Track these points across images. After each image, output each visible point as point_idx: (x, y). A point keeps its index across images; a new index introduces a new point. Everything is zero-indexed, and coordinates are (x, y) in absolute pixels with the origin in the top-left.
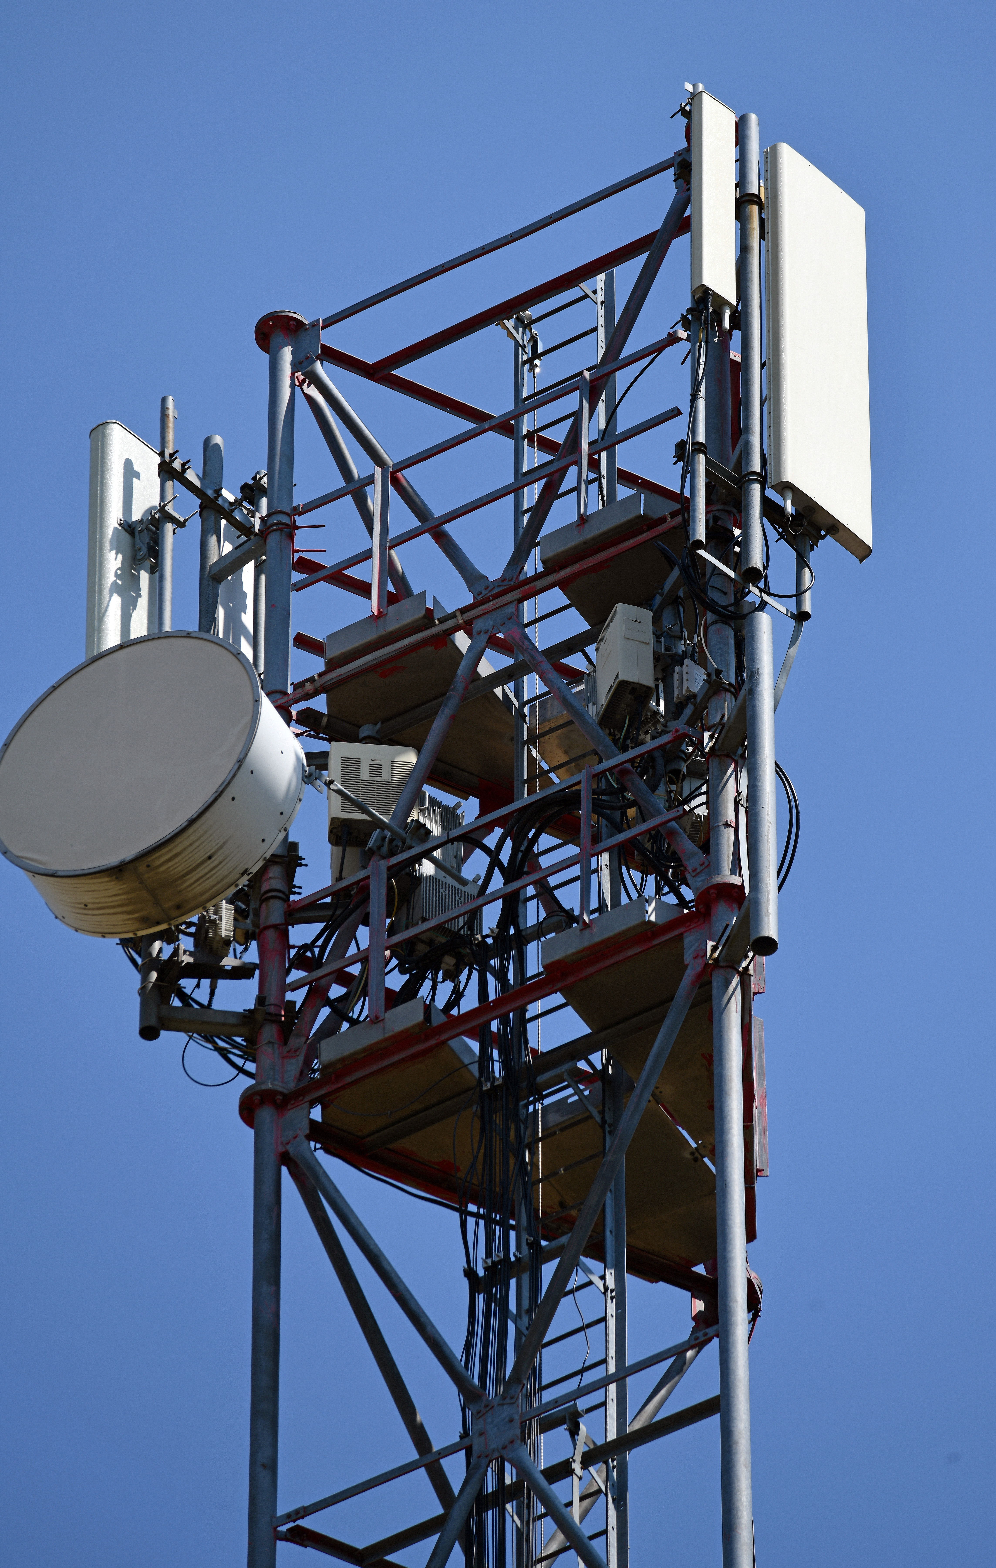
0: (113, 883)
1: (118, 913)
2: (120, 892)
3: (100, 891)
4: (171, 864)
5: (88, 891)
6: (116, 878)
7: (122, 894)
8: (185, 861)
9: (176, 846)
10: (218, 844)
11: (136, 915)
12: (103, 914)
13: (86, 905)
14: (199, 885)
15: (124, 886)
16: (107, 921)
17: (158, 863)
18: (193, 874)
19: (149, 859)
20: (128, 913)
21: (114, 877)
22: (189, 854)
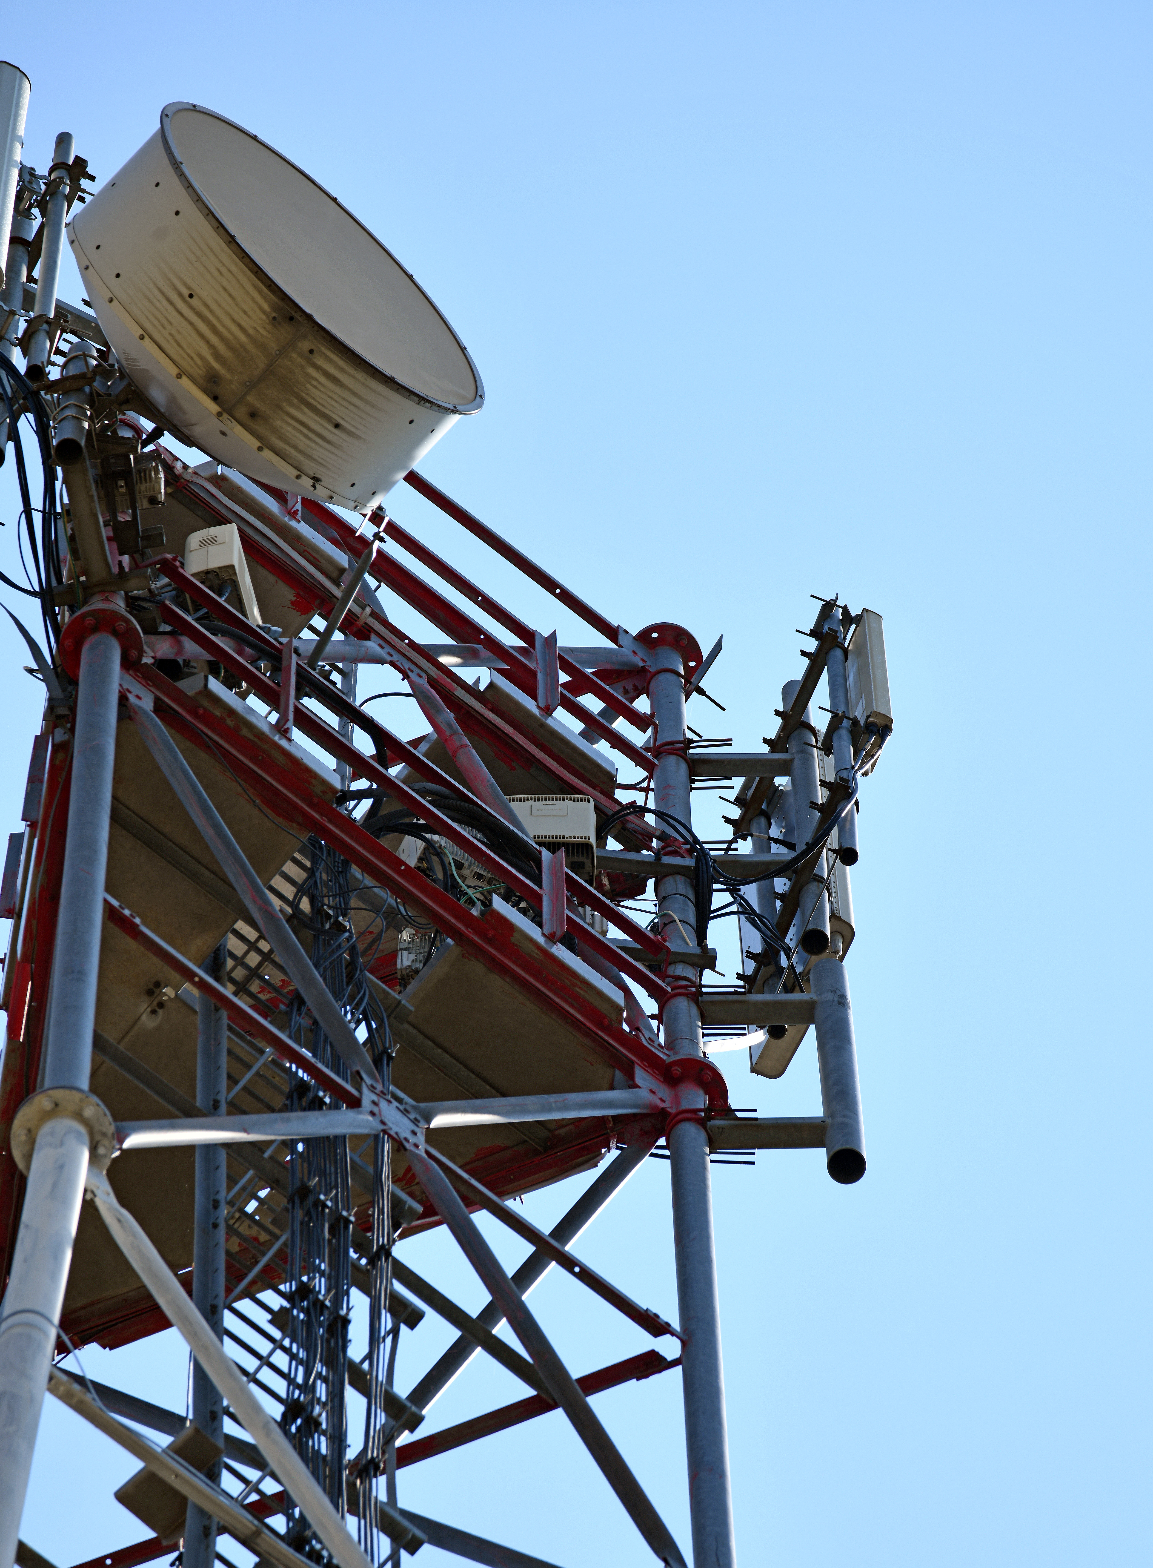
0: (264, 317)
1: (207, 342)
2: (251, 331)
3: (237, 304)
4: (323, 379)
5: (225, 290)
6: (274, 318)
7: (248, 335)
8: (329, 397)
9: (352, 376)
10: (356, 428)
11: (217, 366)
12: (191, 324)
13: (191, 296)
14: (295, 428)
15: (264, 333)
16: (179, 332)
17: (320, 362)
18: (312, 415)
19: (323, 349)
20: (217, 355)
21: (274, 315)
22: (340, 396)
